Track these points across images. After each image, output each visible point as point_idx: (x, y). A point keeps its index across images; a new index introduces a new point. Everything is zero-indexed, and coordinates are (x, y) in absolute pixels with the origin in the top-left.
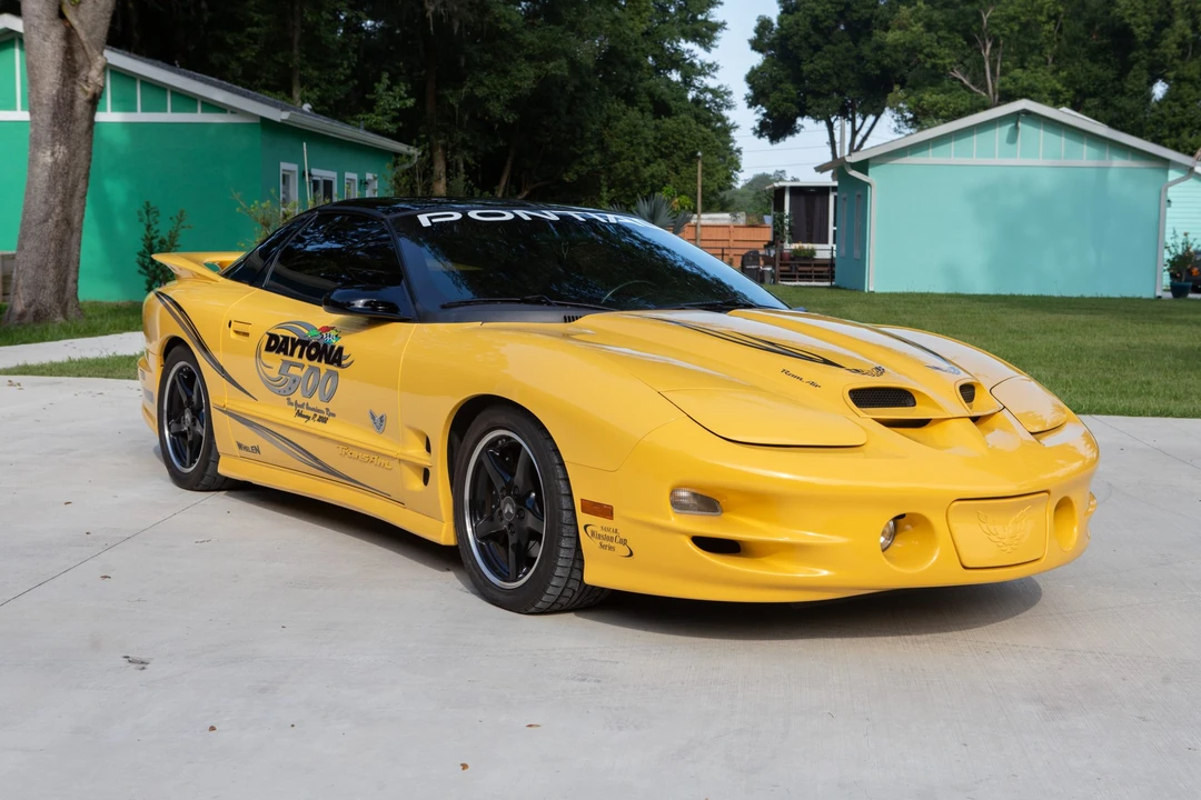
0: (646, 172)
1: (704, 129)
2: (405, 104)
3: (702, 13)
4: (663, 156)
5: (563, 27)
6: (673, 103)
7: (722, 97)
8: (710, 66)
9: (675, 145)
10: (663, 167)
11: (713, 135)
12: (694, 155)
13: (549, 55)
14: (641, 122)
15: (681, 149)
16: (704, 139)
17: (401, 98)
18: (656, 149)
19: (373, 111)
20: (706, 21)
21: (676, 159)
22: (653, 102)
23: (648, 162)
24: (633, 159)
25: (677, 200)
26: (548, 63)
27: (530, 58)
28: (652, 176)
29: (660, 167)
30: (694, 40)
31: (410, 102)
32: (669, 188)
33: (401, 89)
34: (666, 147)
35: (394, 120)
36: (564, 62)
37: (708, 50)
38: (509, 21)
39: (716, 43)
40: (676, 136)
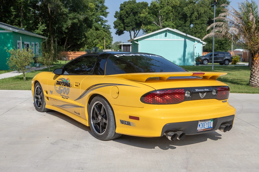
0: (94, 42)
1: (105, 33)
2: (45, 28)
3: (104, 10)
4: (97, 38)
5: (77, 13)
6: (99, 28)
7: (109, 27)
8: (106, 21)
9: (100, 36)
10: (97, 40)
11: (107, 34)
12: (103, 38)
13: (74, 18)
14: (93, 32)
15: (101, 37)
16: (105, 35)
17: (44, 27)
18: (96, 37)
19: (38, 30)
20: (106, 12)
21: (100, 39)
22: (95, 28)
23: (94, 40)
24: (91, 39)
25: (100, 47)
26: (74, 20)
27: (70, 19)
28: (95, 42)
29: (97, 41)
30: (103, 15)
31: (46, 28)
32: (99, 45)
33: (44, 25)
34: (98, 37)
35: (42, 31)
36: (77, 20)
37: (106, 18)
38: (66, 12)
39: (107, 16)
40: (100, 34)
